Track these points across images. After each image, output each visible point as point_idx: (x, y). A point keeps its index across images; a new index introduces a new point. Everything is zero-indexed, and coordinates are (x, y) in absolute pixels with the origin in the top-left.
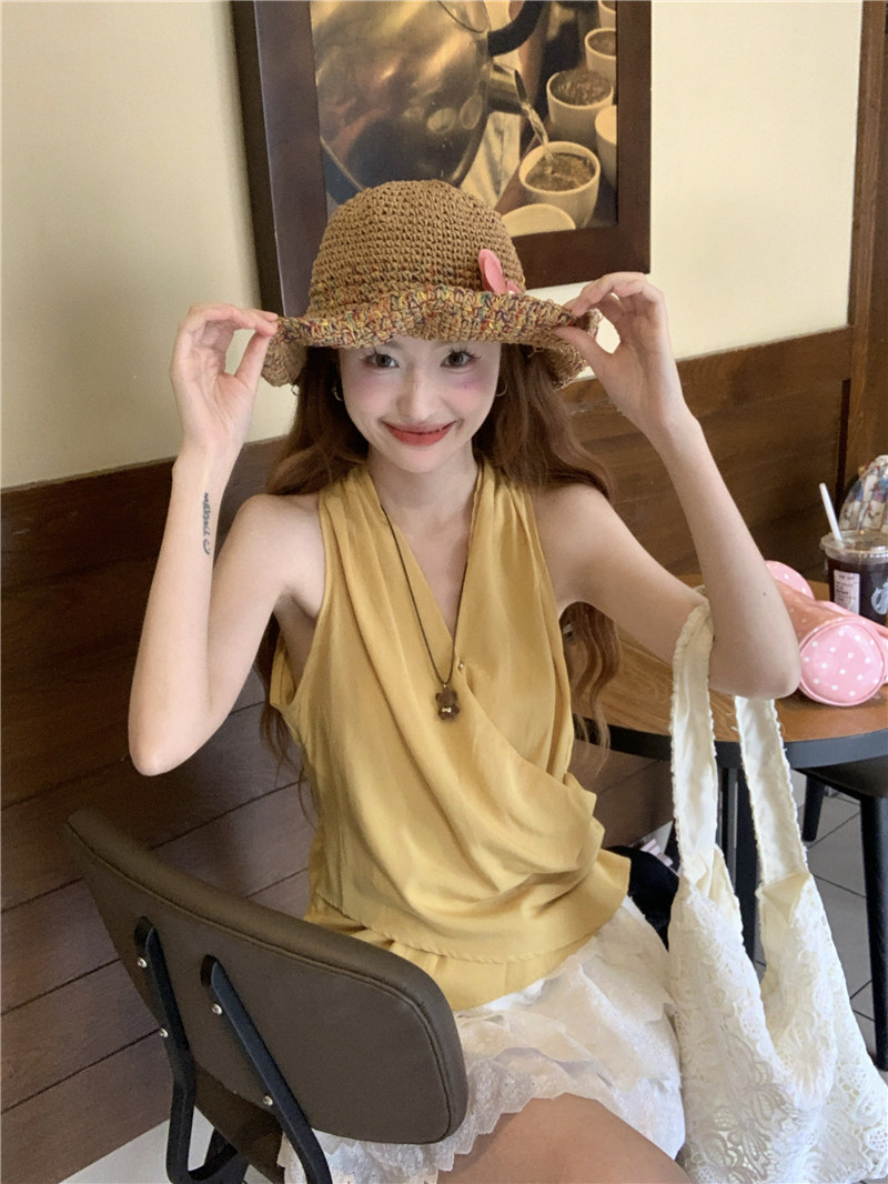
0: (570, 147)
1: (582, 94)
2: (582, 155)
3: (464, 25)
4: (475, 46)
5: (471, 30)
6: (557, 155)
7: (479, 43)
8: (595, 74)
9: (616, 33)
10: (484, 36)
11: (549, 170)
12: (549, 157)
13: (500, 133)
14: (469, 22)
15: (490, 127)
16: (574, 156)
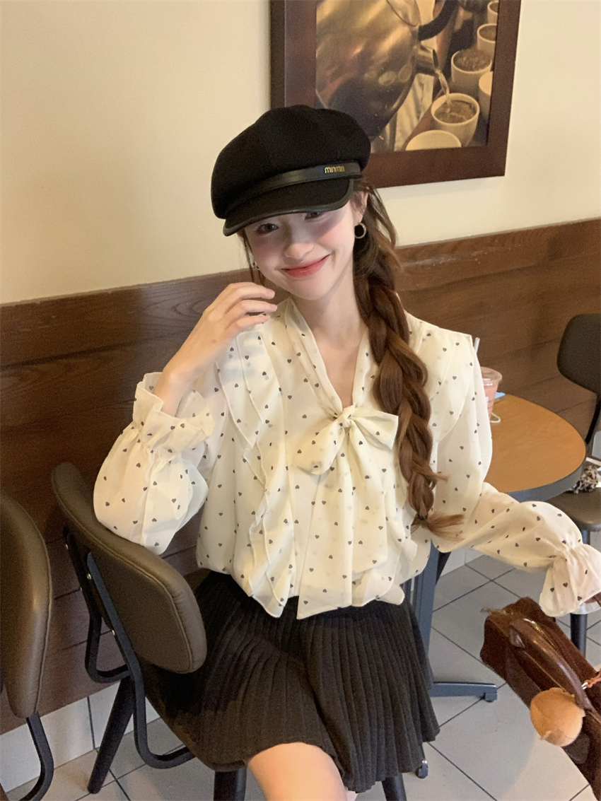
0: (463, 97)
1: (472, 64)
2: (469, 102)
3: (405, 21)
4: (410, 34)
5: (409, 24)
6: (454, 101)
7: (413, 33)
8: (482, 52)
9: (497, 26)
10: (417, 28)
11: (448, 110)
12: (449, 102)
13: (421, 85)
14: (408, 20)
15: (416, 81)
16: (464, 102)
